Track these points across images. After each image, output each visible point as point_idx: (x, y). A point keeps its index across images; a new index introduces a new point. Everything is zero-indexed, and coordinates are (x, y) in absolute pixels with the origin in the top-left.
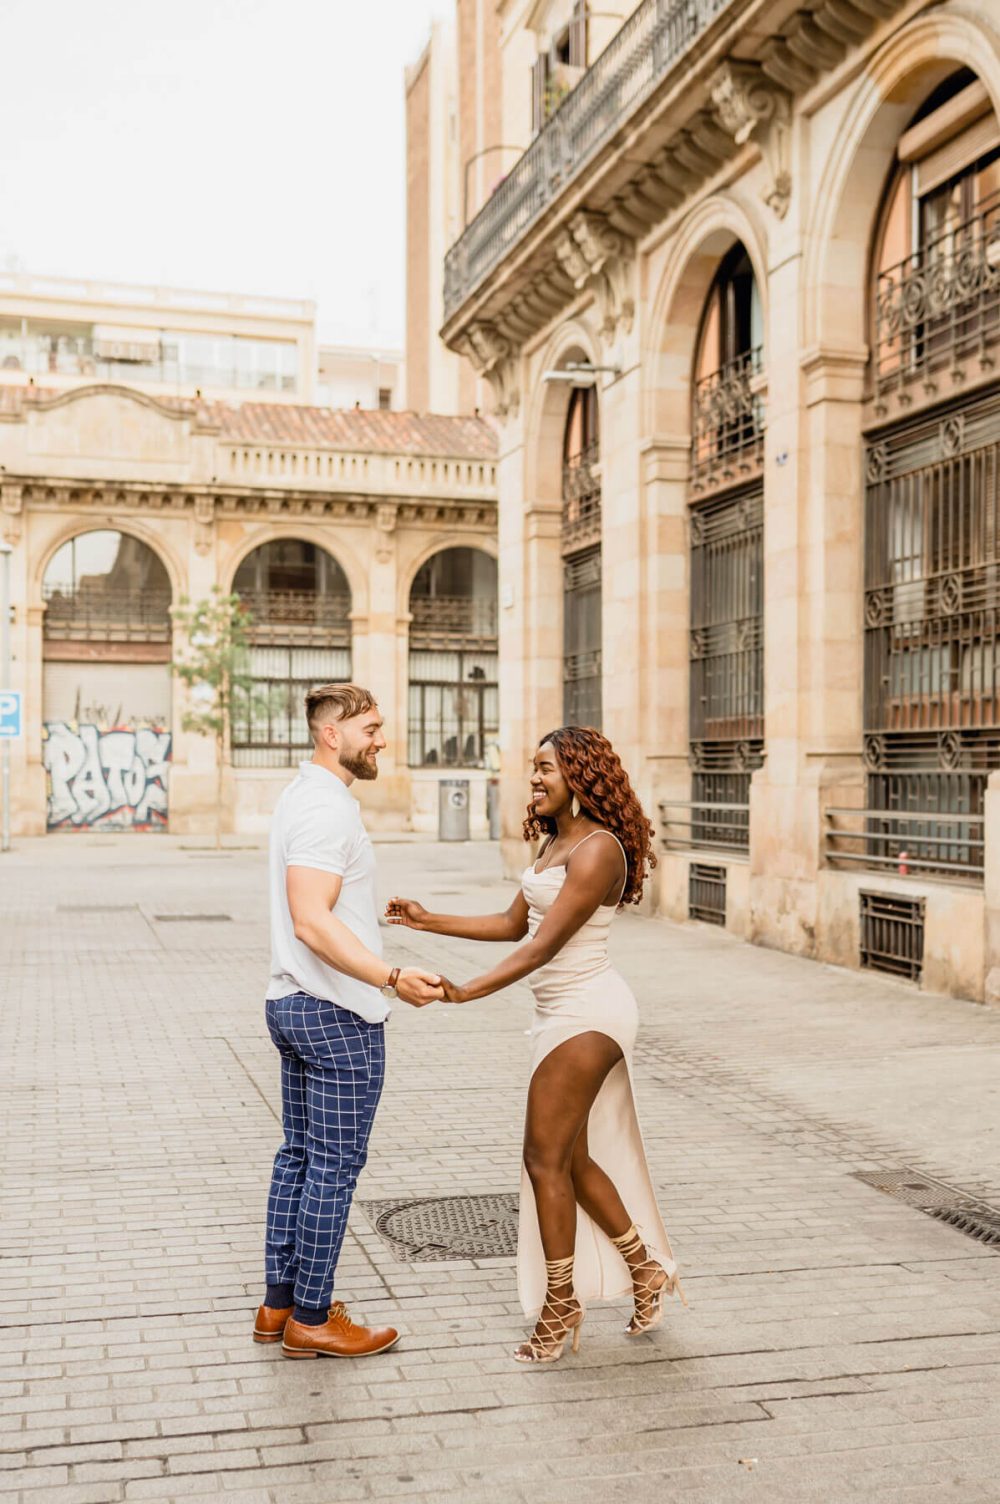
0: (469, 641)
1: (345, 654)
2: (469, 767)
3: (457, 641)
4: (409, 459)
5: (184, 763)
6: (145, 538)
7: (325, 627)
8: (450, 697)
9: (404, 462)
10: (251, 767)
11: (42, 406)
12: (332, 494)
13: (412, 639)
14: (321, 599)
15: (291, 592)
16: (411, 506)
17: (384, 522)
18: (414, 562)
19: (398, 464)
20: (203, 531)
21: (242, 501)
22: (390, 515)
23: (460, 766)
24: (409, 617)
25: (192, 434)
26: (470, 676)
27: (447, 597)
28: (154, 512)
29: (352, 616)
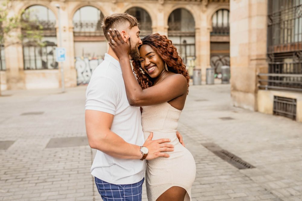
0: (182, 33)
6: (98, 8)
7: (146, 30)
8: (178, 48)
13: (169, 33)
14: (145, 23)
17: (161, 1)
18: (169, 12)
20: (113, 5)
24: (168, 27)
26: (183, 42)
27: (177, 22)
29: (152, 27)
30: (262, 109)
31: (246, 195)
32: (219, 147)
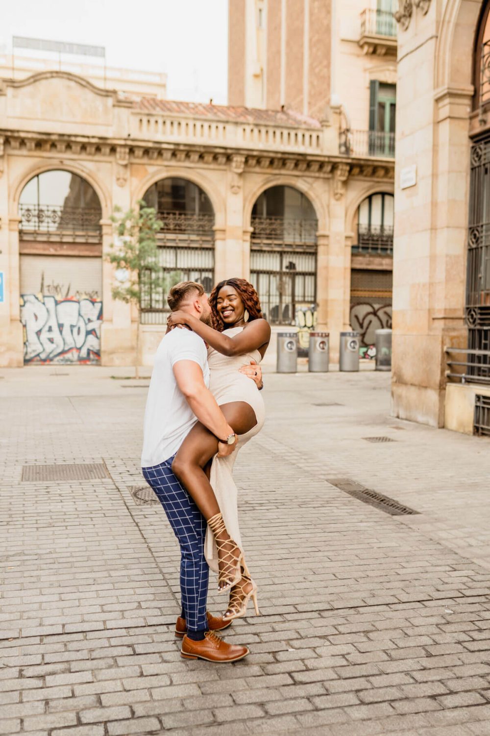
0: (286, 245)
1: (211, 253)
2: (286, 325)
3: (280, 245)
4: (251, 127)
5: (111, 321)
6: (84, 175)
7: (198, 235)
8: (274, 281)
9: (248, 128)
10: (152, 324)
11: (16, 85)
12: (205, 147)
13: (252, 244)
14: (196, 217)
15: (177, 212)
16: (253, 157)
17: (237, 167)
18: (255, 194)
19: (244, 130)
20: (122, 170)
21: (147, 151)
22: (241, 162)
23: (280, 324)
24: (251, 229)
25: (114, 106)
26: (287, 267)
27: (273, 217)
28: (90, 157)
29: (215, 228)
30: (452, 422)
31: (398, 545)
32: (359, 485)
